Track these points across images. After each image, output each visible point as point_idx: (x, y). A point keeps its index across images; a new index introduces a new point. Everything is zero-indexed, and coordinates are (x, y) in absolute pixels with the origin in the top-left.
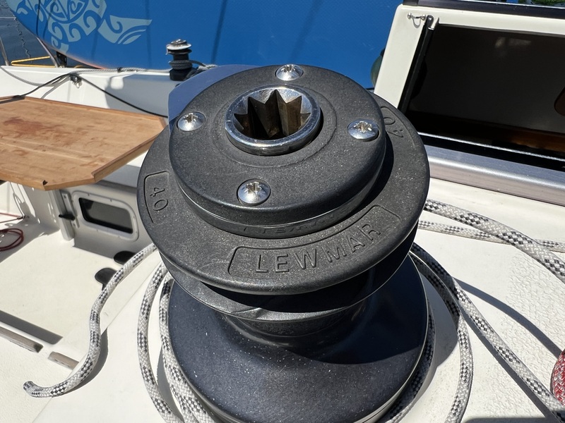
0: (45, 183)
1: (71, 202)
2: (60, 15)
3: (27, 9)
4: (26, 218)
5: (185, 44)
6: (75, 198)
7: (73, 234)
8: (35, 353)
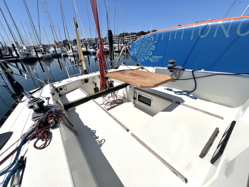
0: (141, 86)
1: (136, 95)
2: (141, 56)
3: (134, 55)
4: (124, 97)
5: (174, 60)
6: (138, 94)
7: (134, 103)
8: (127, 132)
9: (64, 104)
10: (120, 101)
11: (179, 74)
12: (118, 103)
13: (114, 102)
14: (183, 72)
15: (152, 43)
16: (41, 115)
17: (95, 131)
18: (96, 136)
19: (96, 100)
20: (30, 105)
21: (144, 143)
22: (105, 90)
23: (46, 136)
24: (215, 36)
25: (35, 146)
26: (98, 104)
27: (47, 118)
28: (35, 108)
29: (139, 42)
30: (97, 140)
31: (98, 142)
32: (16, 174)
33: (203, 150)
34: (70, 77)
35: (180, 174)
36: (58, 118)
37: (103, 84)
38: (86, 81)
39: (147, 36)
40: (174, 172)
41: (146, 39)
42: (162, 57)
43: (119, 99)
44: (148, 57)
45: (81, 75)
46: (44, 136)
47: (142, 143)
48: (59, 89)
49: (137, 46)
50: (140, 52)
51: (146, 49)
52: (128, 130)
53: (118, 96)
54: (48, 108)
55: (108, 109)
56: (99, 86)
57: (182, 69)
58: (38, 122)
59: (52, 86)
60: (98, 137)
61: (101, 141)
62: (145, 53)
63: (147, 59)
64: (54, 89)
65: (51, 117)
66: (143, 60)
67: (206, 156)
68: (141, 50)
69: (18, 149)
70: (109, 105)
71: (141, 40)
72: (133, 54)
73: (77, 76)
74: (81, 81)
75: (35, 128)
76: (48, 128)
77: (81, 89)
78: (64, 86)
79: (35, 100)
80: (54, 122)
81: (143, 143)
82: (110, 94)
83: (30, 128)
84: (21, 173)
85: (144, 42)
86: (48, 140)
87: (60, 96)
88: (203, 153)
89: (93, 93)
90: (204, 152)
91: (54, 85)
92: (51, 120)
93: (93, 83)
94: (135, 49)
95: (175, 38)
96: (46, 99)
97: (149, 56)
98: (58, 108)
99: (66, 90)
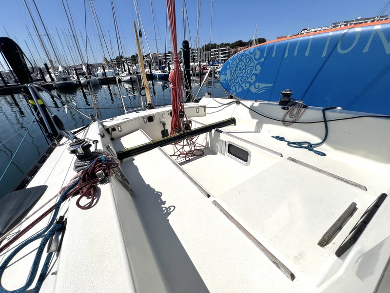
1: (225, 145)
2: (237, 83)
4: (207, 147)
6: (228, 143)
8: (207, 198)
9: (118, 151)
10: (200, 153)
11: (298, 113)
12: (197, 156)
13: (191, 153)
14: (304, 111)
15: (256, 62)
16: (87, 164)
17: (162, 194)
18: (161, 200)
19: (164, 148)
20: (72, 149)
21: (232, 217)
22: (177, 135)
23: (92, 193)
24: (366, 50)
25: (78, 204)
26: (166, 154)
27: (94, 168)
28: (78, 153)
29: (235, 60)
30: (163, 206)
31: (164, 209)
32: (54, 237)
33: (325, 235)
34: (127, 113)
35: (284, 266)
36: (109, 169)
37: (175, 124)
38: (150, 119)
39: (248, 50)
40: (274, 262)
41: (247, 55)
42: (271, 85)
43: (198, 150)
44: (248, 85)
45: (144, 110)
46: (90, 192)
47: (228, 215)
48: (110, 130)
49: (232, 66)
50: (236, 76)
51: (245, 72)
52: (209, 196)
53: (197, 145)
54: (96, 154)
55: (182, 164)
56: (169, 128)
57: (303, 106)
58: (83, 172)
59: (102, 124)
60: (165, 202)
61: (169, 207)
62: (244, 78)
63: (247, 88)
64: (103, 129)
65: (100, 166)
66: (240, 89)
67: (330, 245)
68: (238, 73)
69: (57, 207)
70: (183, 157)
71: (239, 56)
72: (225, 80)
73: (137, 111)
74: (142, 119)
75: (79, 180)
76: (96, 183)
77: (141, 131)
78: (118, 125)
79: (79, 142)
80: (104, 175)
81: (230, 215)
82: (185, 140)
83: (72, 180)
84: (60, 237)
85: (244, 60)
86: (96, 198)
87: (112, 139)
88: (325, 240)
89: (159, 137)
90: (327, 239)
91: (105, 124)
92: (99, 172)
93: (161, 122)
94: (228, 72)
95: (295, 54)
96: (93, 143)
97: (249, 82)
98: (110, 156)
99: (120, 131)
